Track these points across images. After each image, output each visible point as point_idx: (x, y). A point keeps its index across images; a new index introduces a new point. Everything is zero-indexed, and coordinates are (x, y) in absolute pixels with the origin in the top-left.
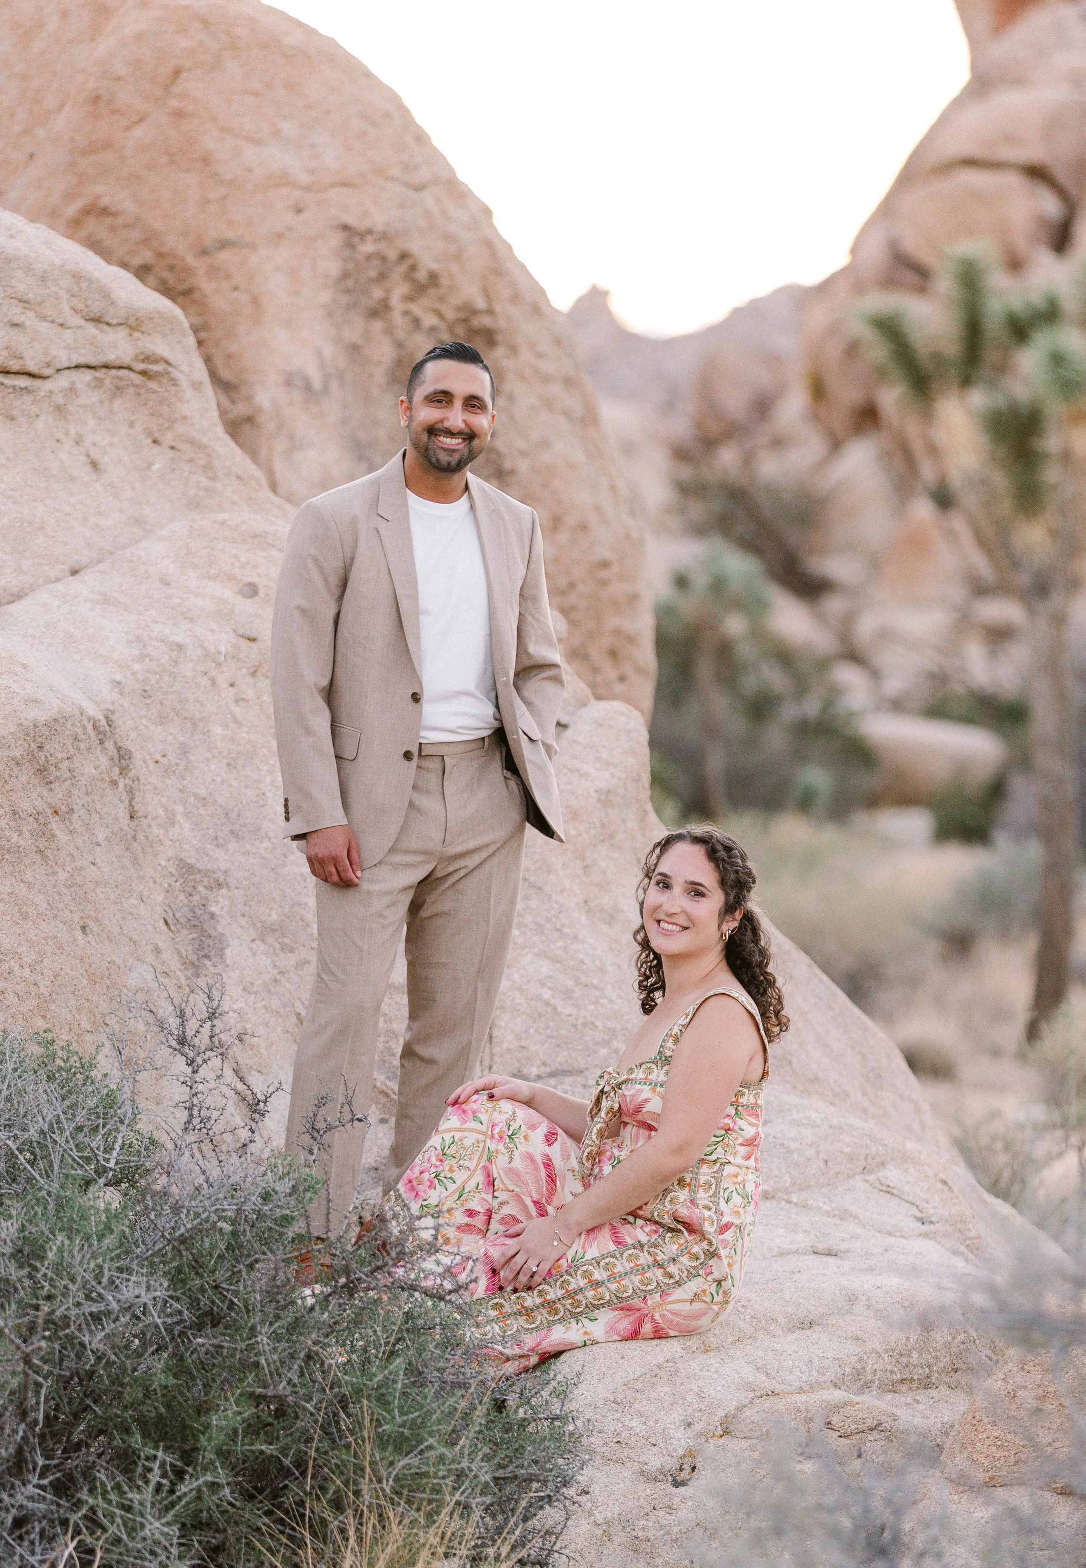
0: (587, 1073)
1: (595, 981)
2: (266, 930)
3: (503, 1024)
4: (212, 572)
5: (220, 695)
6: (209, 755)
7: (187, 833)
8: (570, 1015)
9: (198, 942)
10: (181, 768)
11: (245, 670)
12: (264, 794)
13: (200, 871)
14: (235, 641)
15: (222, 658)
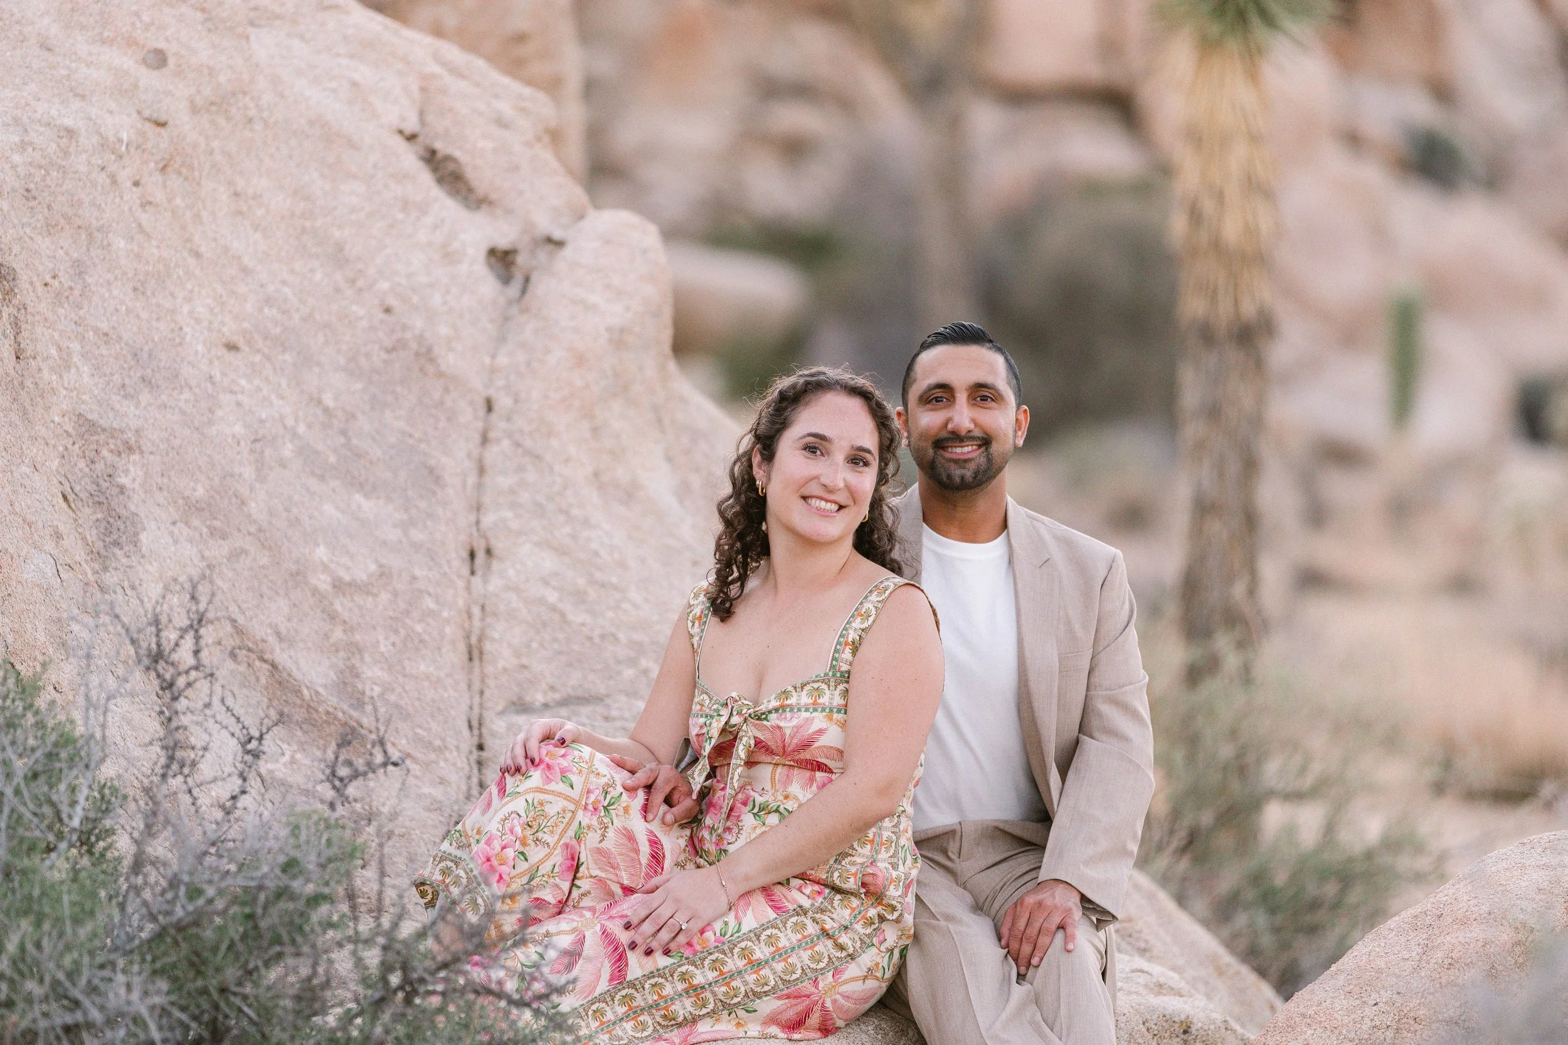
0: (608, 701)
1: (614, 580)
2: (192, 508)
3: (496, 635)
4: (106, 34)
5: (122, 198)
6: (110, 277)
7: (86, 379)
8: (583, 625)
9: (104, 524)
10: (77, 292)
11: (152, 165)
12: (181, 329)
13: (104, 430)
14: (139, 126)
15: (124, 148)
